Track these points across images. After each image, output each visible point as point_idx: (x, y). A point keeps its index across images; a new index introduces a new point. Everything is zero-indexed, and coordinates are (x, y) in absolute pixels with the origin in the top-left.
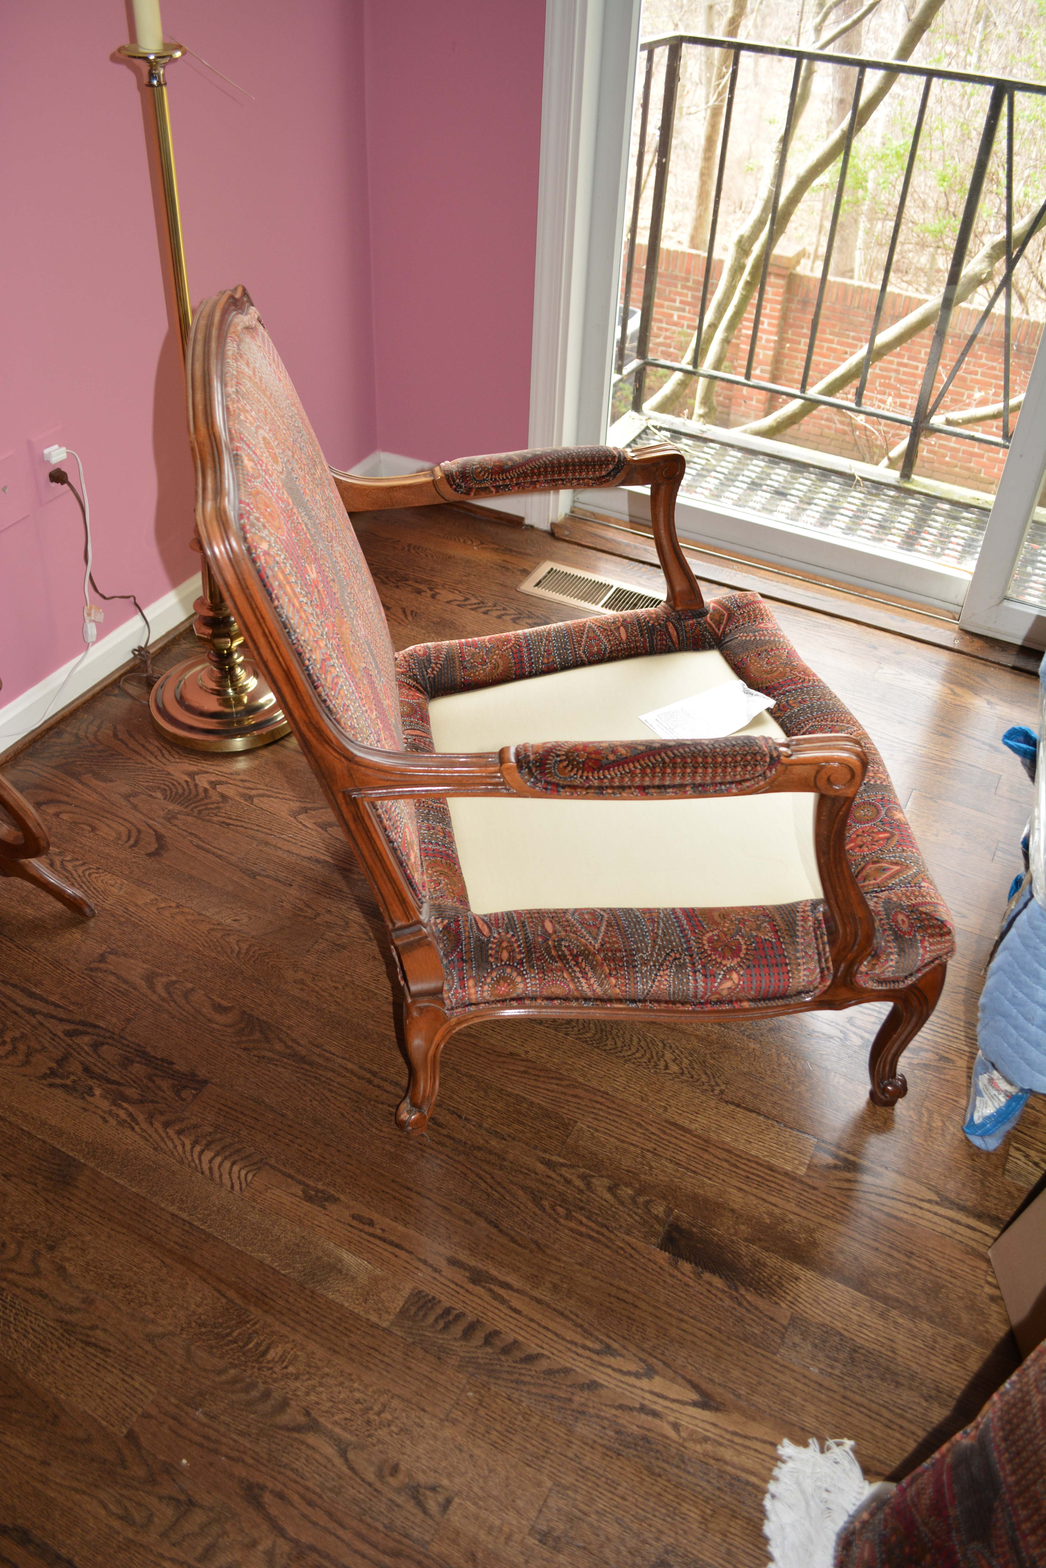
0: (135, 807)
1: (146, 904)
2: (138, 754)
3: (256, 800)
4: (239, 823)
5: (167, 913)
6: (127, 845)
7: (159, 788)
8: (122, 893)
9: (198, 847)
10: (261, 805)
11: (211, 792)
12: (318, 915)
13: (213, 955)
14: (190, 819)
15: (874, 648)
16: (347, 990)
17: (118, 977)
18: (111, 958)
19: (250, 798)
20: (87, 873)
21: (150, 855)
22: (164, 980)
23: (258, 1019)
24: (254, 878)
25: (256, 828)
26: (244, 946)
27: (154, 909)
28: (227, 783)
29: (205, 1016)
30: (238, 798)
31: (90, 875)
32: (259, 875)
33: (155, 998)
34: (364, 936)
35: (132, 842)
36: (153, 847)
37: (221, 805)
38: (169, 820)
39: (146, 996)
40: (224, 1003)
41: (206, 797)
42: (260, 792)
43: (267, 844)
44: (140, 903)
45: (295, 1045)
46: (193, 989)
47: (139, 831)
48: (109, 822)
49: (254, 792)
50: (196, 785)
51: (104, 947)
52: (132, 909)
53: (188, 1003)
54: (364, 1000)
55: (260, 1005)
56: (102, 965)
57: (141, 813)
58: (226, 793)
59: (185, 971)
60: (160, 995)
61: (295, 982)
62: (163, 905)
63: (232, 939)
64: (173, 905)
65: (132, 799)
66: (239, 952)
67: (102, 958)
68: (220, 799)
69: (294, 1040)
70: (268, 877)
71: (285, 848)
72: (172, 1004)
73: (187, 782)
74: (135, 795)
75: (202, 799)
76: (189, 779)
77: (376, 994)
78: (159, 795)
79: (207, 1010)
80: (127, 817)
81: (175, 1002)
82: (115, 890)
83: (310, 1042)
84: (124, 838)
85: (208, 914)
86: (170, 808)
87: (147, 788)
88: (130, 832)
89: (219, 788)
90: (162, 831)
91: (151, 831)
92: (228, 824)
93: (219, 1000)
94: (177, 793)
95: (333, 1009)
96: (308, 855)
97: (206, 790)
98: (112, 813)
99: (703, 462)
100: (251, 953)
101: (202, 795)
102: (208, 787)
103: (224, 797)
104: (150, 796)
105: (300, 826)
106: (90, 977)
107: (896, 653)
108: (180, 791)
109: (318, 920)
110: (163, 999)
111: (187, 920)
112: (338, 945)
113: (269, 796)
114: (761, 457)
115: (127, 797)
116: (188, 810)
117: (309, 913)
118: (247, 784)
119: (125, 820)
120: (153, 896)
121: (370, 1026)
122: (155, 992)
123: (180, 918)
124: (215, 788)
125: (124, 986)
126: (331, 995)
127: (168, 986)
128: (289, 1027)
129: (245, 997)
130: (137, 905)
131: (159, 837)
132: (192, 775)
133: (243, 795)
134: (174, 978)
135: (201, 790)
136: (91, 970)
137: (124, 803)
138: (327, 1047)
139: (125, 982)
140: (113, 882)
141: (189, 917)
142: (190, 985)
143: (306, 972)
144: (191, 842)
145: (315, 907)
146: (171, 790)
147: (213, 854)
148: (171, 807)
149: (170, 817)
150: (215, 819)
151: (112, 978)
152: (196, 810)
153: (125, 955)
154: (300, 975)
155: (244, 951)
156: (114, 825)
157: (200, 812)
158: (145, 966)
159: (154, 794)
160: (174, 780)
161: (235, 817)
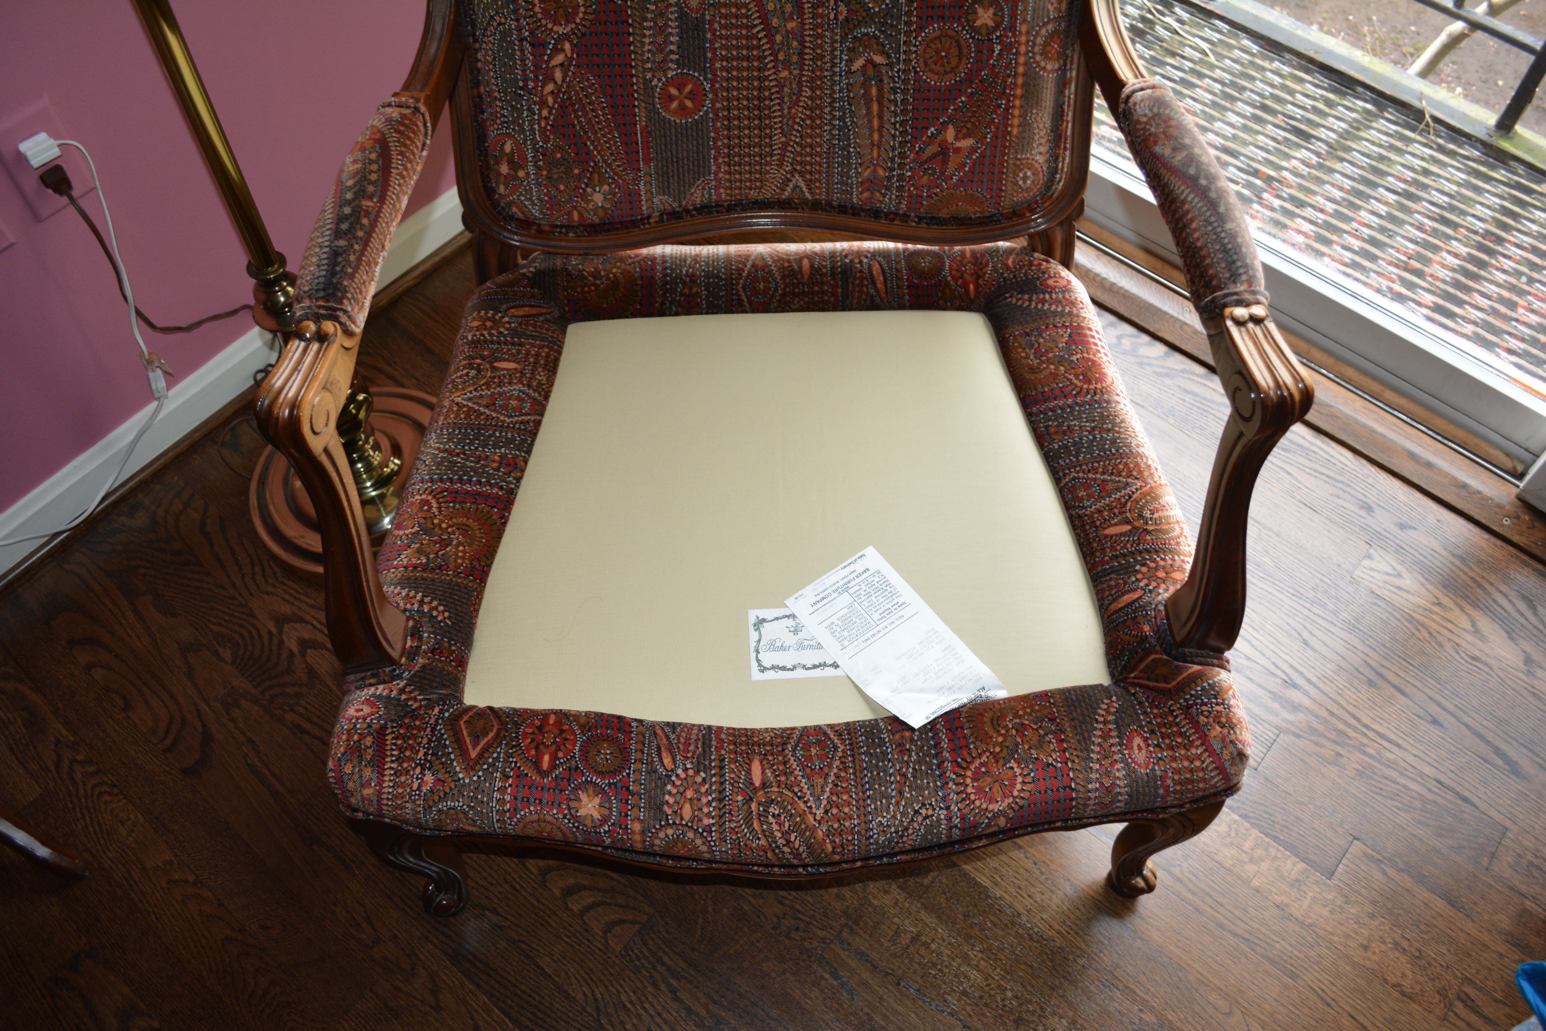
0: (190, 673)
1: (156, 870)
2: (222, 567)
5: (178, 893)
6: (161, 747)
7: (231, 641)
8: (131, 841)
9: (253, 771)
12: (376, 942)
13: (218, 989)
14: (255, 711)
15: (1369, 509)
17: (87, 1005)
18: (87, 965)
21: (186, 772)
26: (263, 984)
27: (164, 882)
28: (324, 645)
30: (329, 680)
31: (100, 794)
34: (430, 999)
35: (169, 742)
36: (194, 758)
37: (304, 690)
38: (228, 707)
41: (288, 670)
44: (149, 864)
47: (183, 724)
48: (150, 697)
50: (281, 643)
51: (83, 942)
52: (135, 874)
56: (72, 977)
57: (196, 687)
62: (176, 876)
63: (250, 965)
64: (191, 878)
65: (190, 656)
66: (252, 994)
67: (75, 963)
73: (270, 635)
74: (197, 648)
75: (281, 675)
76: (274, 630)
78: (227, 654)
80: (175, 692)
82: (123, 833)
84: (161, 732)
85: (231, 907)
87: (216, 636)
88: (171, 721)
89: (312, 656)
90: (214, 729)
91: (199, 726)
94: (251, 655)
97: (292, 654)
98: (157, 679)
99: (1197, 55)
100: (268, 999)
101: (283, 666)
102: (295, 649)
103: (311, 673)
104: (216, 654)
106: (52, 995)
107: (1402, 526)
108: (257, 651)
109: (375, 952)
111: (201, 913)
112: (391, 1010)
114: (1288, 56)
115: (185, 650)
116: (257, 692)
117: (366, 934)
119: (171, 696)
120: (168, 856)
123: (192, 908)
124: (303, 654)
125: (90, 1024)
130: (143, 869)
131: (206, 741)
132: (281, 621)
135: (284, 656)
136: (56, 981)
137: (179, 662)
139: (93, 1016)
140: (125, 817)
141: (204, 907)
144: (246, 758)
145: (378, 925)
146: (246, 646)
147: (267, 786)
148: (237, 682)
149: (230, 702)
150: (288, 717)
151: (78, 1006)
152: (267, 695)
153: (105, 963)
155: (259, 993)
156: (155, 705)
157: (272, 699)
158: (126, 992)
159: (221, 650)
160: (254, 626)
161: (315, 719)
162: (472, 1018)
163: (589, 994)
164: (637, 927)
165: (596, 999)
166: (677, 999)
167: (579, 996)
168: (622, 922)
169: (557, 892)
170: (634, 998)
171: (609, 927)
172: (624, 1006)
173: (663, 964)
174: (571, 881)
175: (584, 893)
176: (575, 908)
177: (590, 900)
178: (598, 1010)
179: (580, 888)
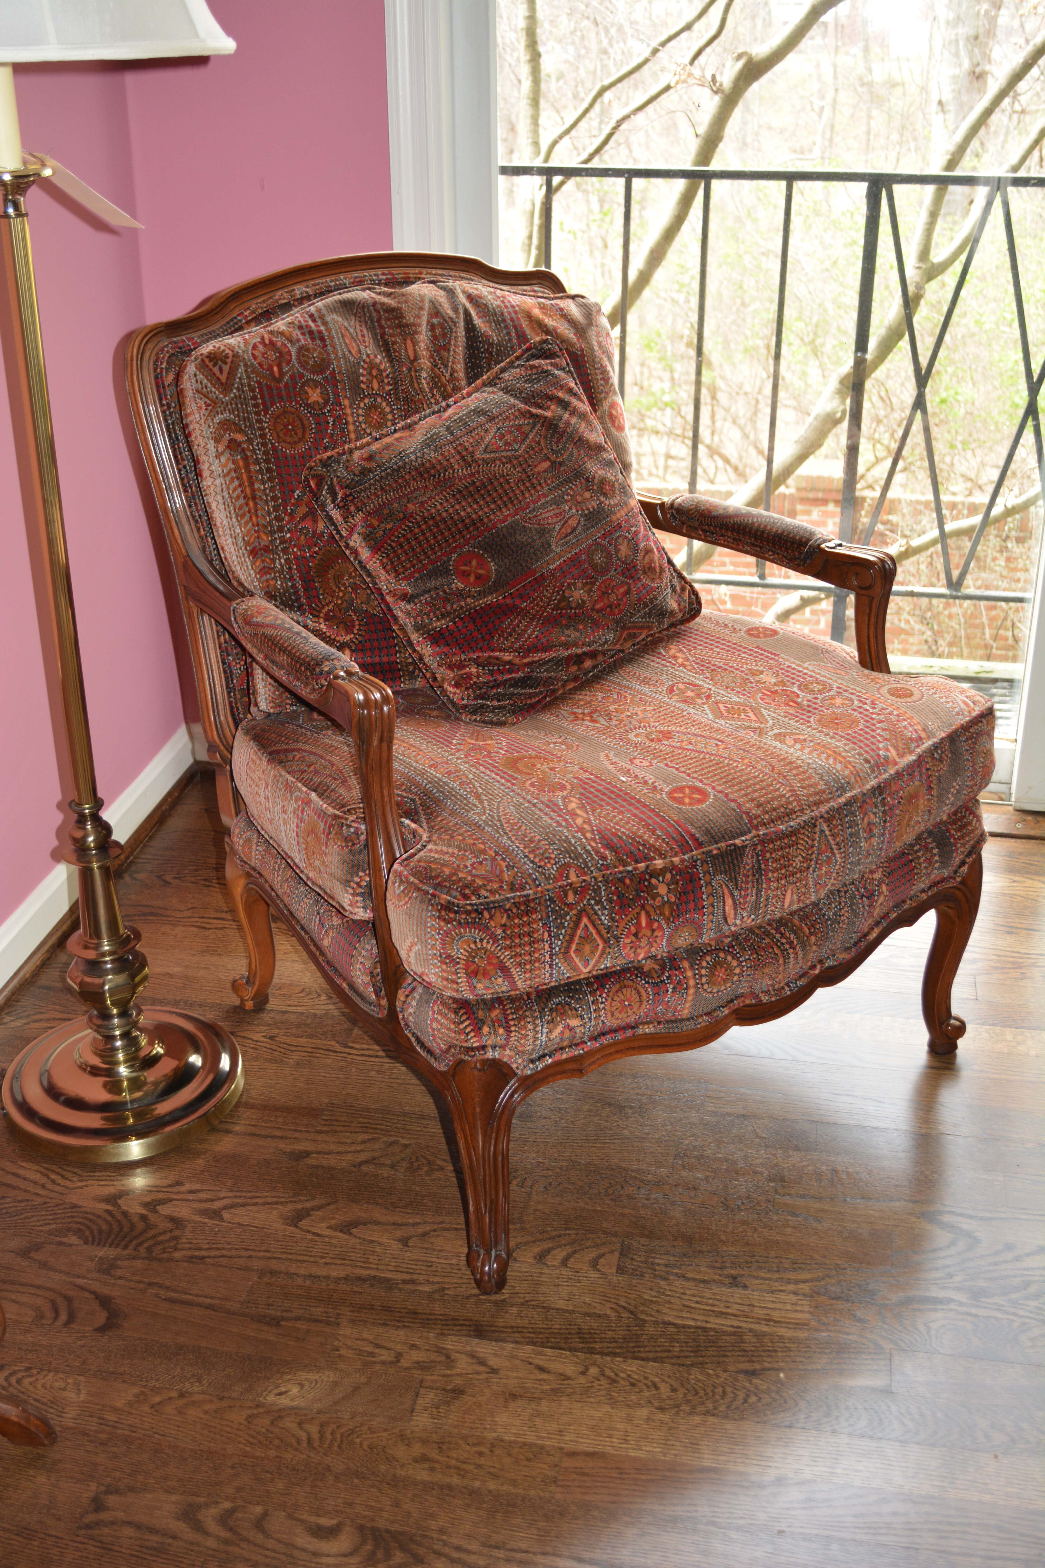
0: (44, 1265)
1: (130, 1404)
2: (14, 1188)
3: (226, 1215)
4: (217, 1253)
5: (169, 1409)
6: (59, 1323)
7: (69, 1230)
8: (82, 1397)
9: (172, 1301)
10: (237, 1220)
11: (152, 1218)
12: (399, 1356)
13: (272, 1453)
14: (138, 1264)
16: (498, 1452)
17: (138, 1527)
18: (112, 1500)
19: (216, 1214)
20: (13, 1380)
21: (102, 1329)
22: (214, 1511)
23: (387, 1531)
24: (278, 1325)
25: (246, 1254)
26: (314, 1429)
27: (146, 1408)
28: (171, 1200)
29: (304, 1550)
30: (197, 1218)
31: (19, 1381)
32: (283, 1319)
33: (211, 1543)
34: (482, 1369)
35: (63, 1317)
36: (101, 1317)
37: (177, 1233)
38: (107, 1272)
39: (198, 1545)
40: (325, 1522)
41: (149, 1227)
42: (226, 1202)
43: (273, 1273)
44: (119, 1404)
45: (463, 1556)
46: (265, 1514)
47: (69, 1300)
48: (13, 1297)
49: (217, 1205)
50: (125, 1214)
51: (93, 1486)
52: (111, 1417)
53: (267, 1536)
54: (529, 1460)
55: (381, 1510)
56: (103, 1516)
57: (60, 1272)
58: (175, 1214)
59: (239, 1489)
60: (218, 1537)
61: (415, 1460)
62: (158, 1399)
63: (289, 1423)
64: (174, 1394)
65: (33, 1255)
66: (310, 1440)
67: (98, 1505)
68: (171, 1226)
69: (458, 1549)
70: (298, 1319)
71: (302, 1272)
72: (244, 1545)
73: (107, 1211)
74: (38, 1247)
75: (144, 1231)
76: (110, 1208)
77: (542, 1447)
78: (73, 1239)
79: (303, 1540)
80: (38, 1282)
81: (248, 1541)
82: (71, 1395)
83: (484, 1545)
84: (49, 1314)
85: (235, 1395)
86: (101, 1254)
87: (50, 1233)
88: (53, 1303)
89: (164, 1210)
90: (106, 1291)
91: (87, 1295)
92: (203, 1258)
93: (313, 1519)
94: (100, 1231)
95: (492, 1485)
96: (342, 1274)
97: (143, 1218)
98: (13, 1283)
100: (328, 1436)
101: (141, 1226)
102: (144, 1212)
104: (61, 1243)
105: (310, 1236)
106: (92, 1538)
108: (104, 1227)
109: (404, 1363)
110: (226, 1542)
111: (206, 1412)
112: (453, 1391)
113: (244, 1205)
115: (25, 1253)
116: (129, 1251)
117: (385, 1356)
118: (203, 1196)
119: (39, 1287)
120: (135, 1390)
121: (558, 1496)
122: (207, 1534)
123: (193, 1413)
124: (156, 1212)
125: (154, 1538)
126: (479, 1466)
127: (224, 1519)
128: (442, 1531)
129: (351, 1504)
130: (115, 1410)
131: (105, 1302)
132: (112, 1200)
133: (203, 1213)
134: (227, 1505)
135: (136, 1219)
136: (88, 1527)
137: (25, 1263)
138: (513, 1544)
139: (153, 1531)
140: (62, 1384)
141: (207, 1407)
142: (259, 1509)
143: (425, 1442)
144: (157, 1295)
145: (390, 1345)
146: (88, 1227)
147: (200, 1305)
148: (101, 1252)
149: (107, 1268)
150: (178, 1255)
151: (128, 1531)
152: (142, 1250)
153: (132, 1489)
154: (417, 1449)
155: (316, 1436)
156: (24, 1299)
157: (149, 1249)
158: (174, 1498)
159: (65, 1240)
160: (86, 1213)
161: (207, 1246)
162: (530, 1363)
163: (615, 1306)
164: (617, 1254)
165: (624, 1307)
166: (688, 1279)
167: (609, 1312)
168: (602, 1256)
169: (531, 1260)
170: (654, 1294)
171: (594, 1263)
172: (651, 1301)
173: (659, 1265)
174: (537, 1250)
175: (553, 1252)
176: (555, 1263)
177: (564, 1254)
178: (631, 1313)
179: (549, 1251)
